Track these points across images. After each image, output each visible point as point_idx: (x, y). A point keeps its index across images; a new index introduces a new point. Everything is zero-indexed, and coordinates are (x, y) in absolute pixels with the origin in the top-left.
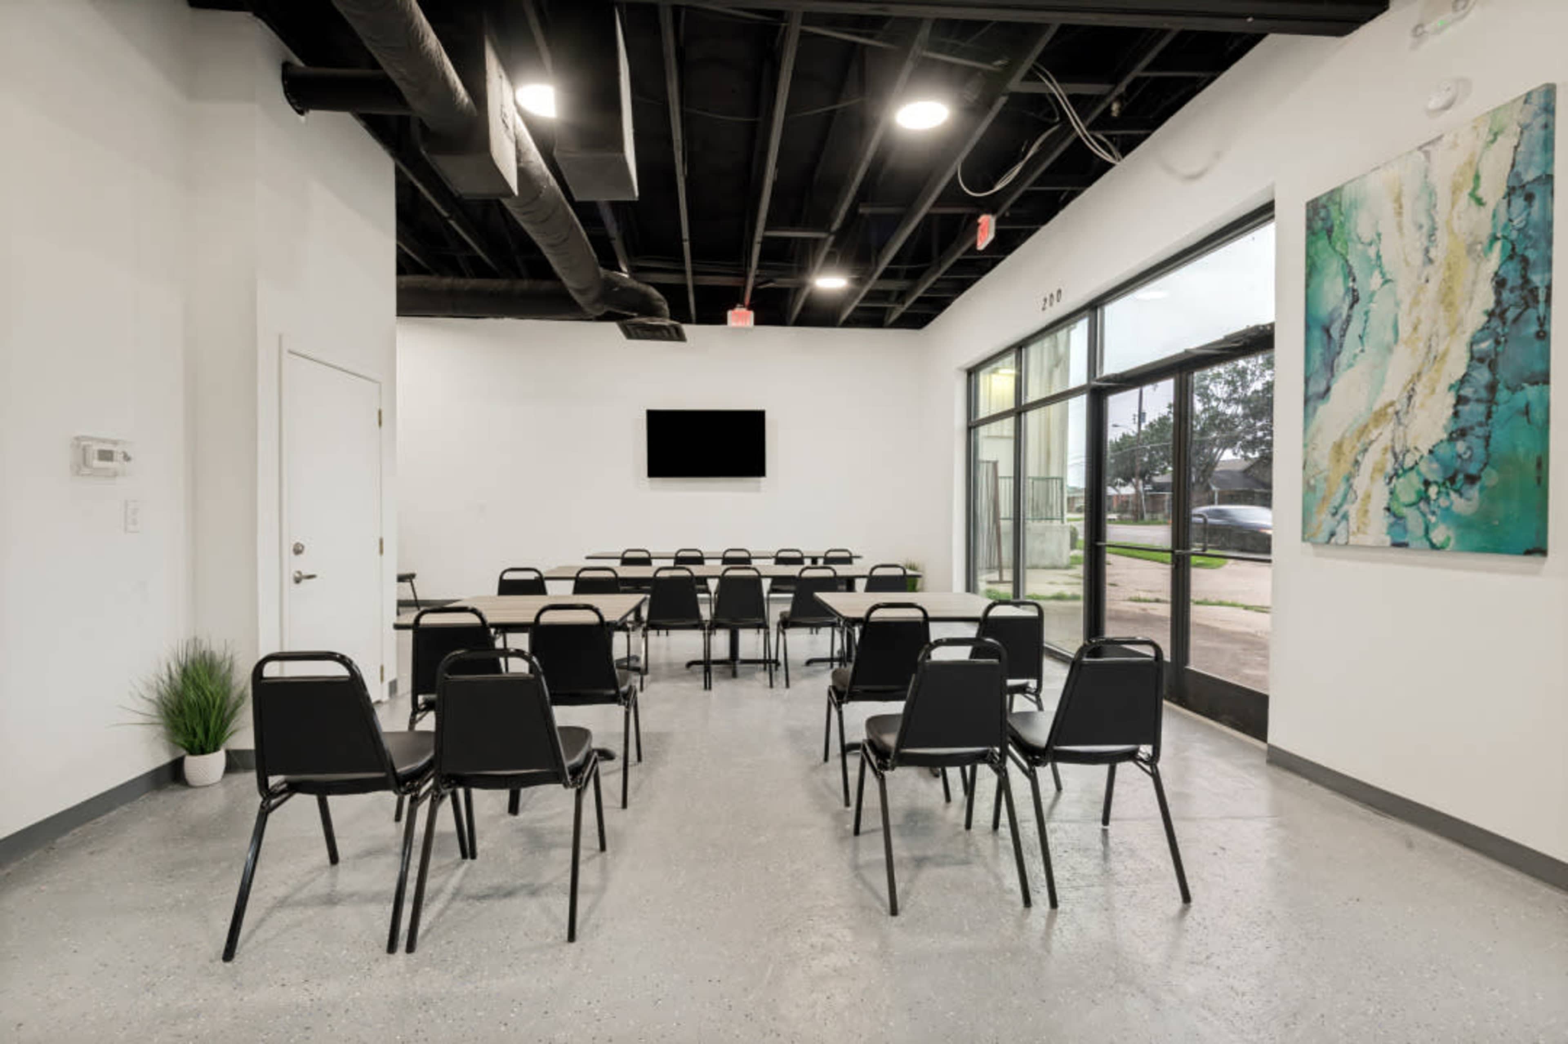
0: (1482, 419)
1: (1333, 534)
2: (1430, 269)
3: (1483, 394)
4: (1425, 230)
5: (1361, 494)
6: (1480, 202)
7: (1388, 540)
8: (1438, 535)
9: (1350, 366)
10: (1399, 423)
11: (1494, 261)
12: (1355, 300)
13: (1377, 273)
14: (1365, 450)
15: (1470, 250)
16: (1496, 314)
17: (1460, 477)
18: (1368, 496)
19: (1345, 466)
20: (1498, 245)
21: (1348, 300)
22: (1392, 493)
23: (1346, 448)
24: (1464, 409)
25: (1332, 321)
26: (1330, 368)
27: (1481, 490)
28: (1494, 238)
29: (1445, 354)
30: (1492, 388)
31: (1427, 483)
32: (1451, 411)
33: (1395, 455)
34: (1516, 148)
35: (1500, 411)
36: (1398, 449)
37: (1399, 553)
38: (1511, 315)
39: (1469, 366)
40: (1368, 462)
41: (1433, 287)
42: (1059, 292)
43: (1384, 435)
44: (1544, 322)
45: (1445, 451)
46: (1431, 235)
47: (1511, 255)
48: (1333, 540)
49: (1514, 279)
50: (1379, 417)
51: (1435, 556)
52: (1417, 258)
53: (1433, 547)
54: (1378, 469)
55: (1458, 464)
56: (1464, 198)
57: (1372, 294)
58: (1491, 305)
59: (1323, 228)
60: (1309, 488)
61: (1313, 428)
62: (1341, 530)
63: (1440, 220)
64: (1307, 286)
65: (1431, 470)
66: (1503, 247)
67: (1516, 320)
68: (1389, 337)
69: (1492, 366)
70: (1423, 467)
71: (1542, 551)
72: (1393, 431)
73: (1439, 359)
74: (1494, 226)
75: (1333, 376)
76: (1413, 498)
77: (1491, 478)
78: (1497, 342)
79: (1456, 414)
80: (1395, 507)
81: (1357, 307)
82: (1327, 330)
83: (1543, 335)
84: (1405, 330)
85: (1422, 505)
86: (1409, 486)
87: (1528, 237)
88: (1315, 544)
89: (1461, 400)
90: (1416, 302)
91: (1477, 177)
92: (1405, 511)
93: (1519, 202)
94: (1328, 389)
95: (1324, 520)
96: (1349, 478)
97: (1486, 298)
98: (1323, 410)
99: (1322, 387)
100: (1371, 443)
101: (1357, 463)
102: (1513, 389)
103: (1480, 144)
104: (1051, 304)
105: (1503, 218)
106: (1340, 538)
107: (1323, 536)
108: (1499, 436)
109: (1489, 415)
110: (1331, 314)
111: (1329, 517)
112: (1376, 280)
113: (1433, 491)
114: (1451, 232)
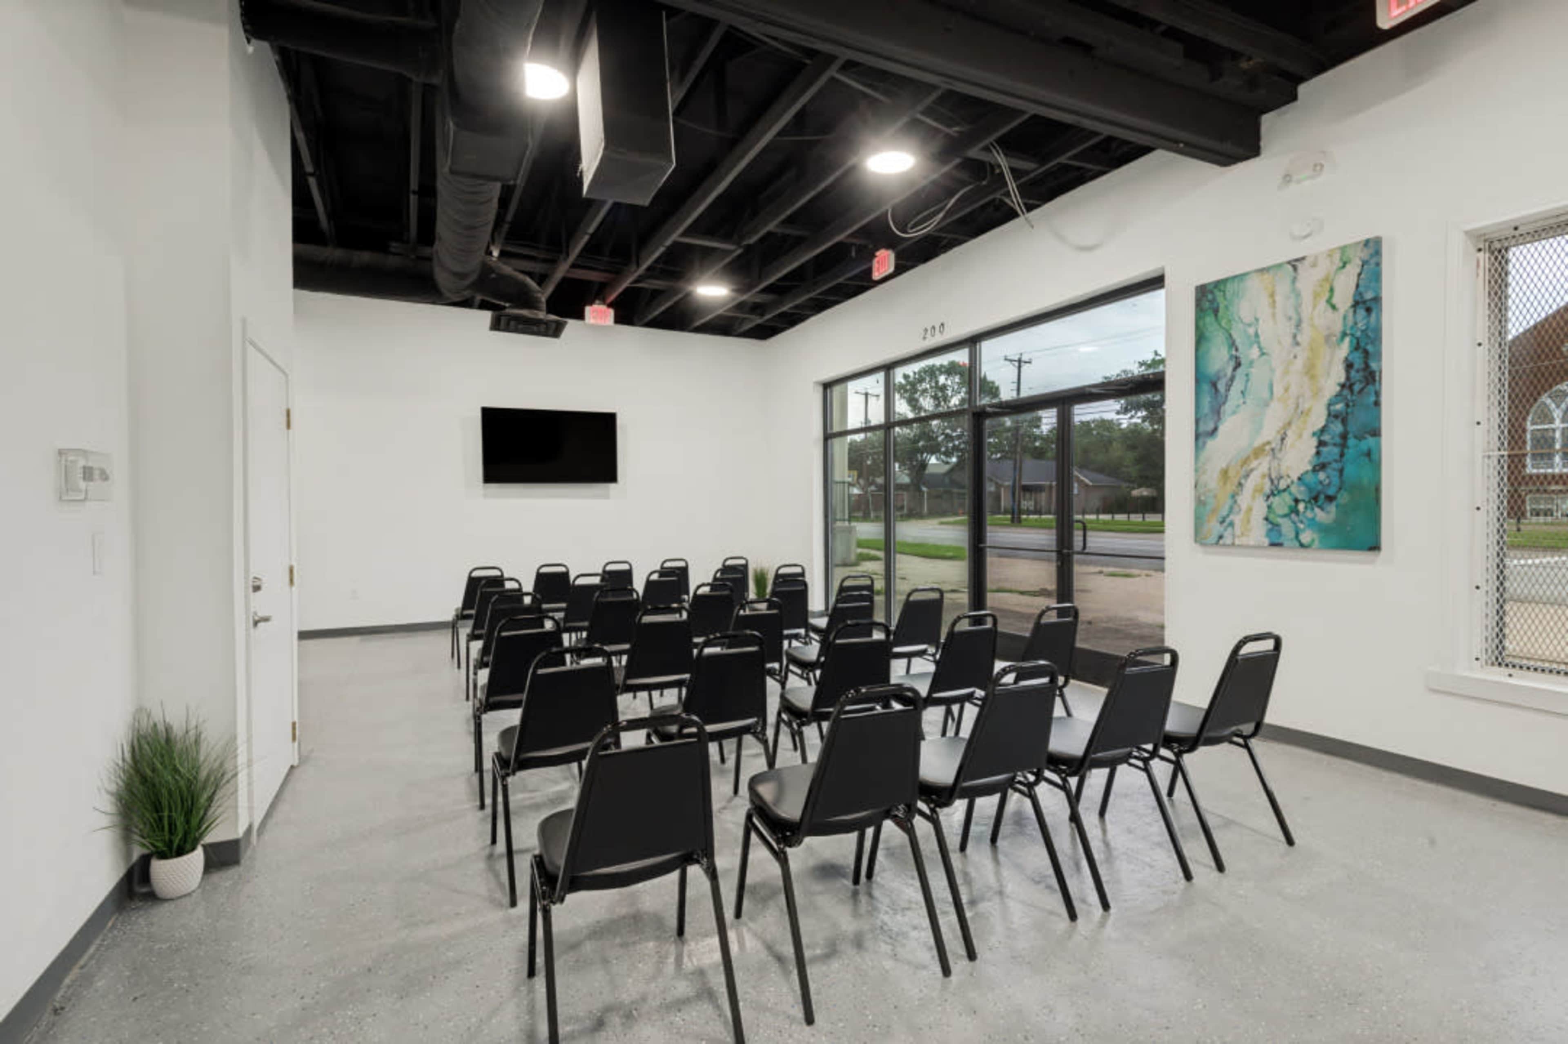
0: (1337, 457)
1: (1221, 537)
2: (1297, 350)
3: (1338, 440)
4: (1293, 322)
5: (1244, 506)
6: (1334, 307)
7: (1266, 542)
8: (1305, 538)
9: (1234, 413)
10: (1274, 457)
11: (1344, 349)
12: (1238, 365)
13: (1255, 346)
14: (1247, 476)
15: (1327, 338)
16: (1347, 386)
17: (1322, 497)
18: (1250, 510)
19: (1231, 487)
20: (1347, 340)
21: (1232, 364)
22: (1269, 507)
23: (1231, 473)
24: (1324, 450)
25: (1219, 378)
26: (1217, 412)
27: (1337, 506)
28: (1344, 334)
29: (1309, 410)
30: (1344, 436)
31: (1297, 501)
32: (1314, 451)
33: (1272, 481)
34: (1359, 274)
35: (1350, 453)
36: (1273, 476)
37: (1275, 550)
38: (1357, 387)
39: (1327, 421)
40: (1250, 484)
41: (1299, 364)
42: (942, 325)
43: (1262, 466)
44: (1378, 394)
45: (1310, 479)
46: (1298, 325)
47: (1357, 347)
48: (1221, 542)
49: (1358, 364)
50: (1258, 452)
51: (1303, 553)
52: (1289, 340)
53: (1302, 545)
54: (1258, 490)
55: (1320, 487)
56: (1322, 304)
57: (1251, 363)
58: (1342, 380)
59: (1210, 308)
60: (1200, 503)
61: (1202, 458)
62: (1228, 534)
63: (1305, 315)
64: (1197, 350)
65: (1298, 491)
66: (1351, 342)
67: (1361, 391)
68: (1266, 394)
69: (1344, 422)
70: (1293, 489)
71: (1375, 547)
72: (1270, 463)
73: (1305, 413)
74: (1345, 325)
75: (1219, 419)
76: (1286, 511)
77: (1343, 498)
78: (1347, 405)
79: (1318, 453)
80: (1271, 517)
81: (1240, 371)
82: (1214, 385)
83: (1377, 404)
84: (1278, 389)
85: (1293, 516)
86: (1281, 503)
87: (1368, 336)
88: (1203, 544)
89: (1321, 444)
90: (1286, 372)
91: (1332, 290)
92: (1280, 520)
93: (1361, 312)
94: (1215, 429)
95: (1214, 527)
96: (1234, 496)
97: (1338, 374)
98: (1211, 444)
99: (1211, 426)
100: (1252, 470)
101: (1240, 484)
102: (1360, 438)
103: (1335, 267)
104: (933, 336)
105: (1350, 322)
106: (1228, 540)
107: (1213, 539)
108: (1349, 470)
109: (1342, 455)
110: (1219, 371)
111: (1218, 524)
112: (1255, 352)
113: (1301, 506)
114: (1312, 326)
